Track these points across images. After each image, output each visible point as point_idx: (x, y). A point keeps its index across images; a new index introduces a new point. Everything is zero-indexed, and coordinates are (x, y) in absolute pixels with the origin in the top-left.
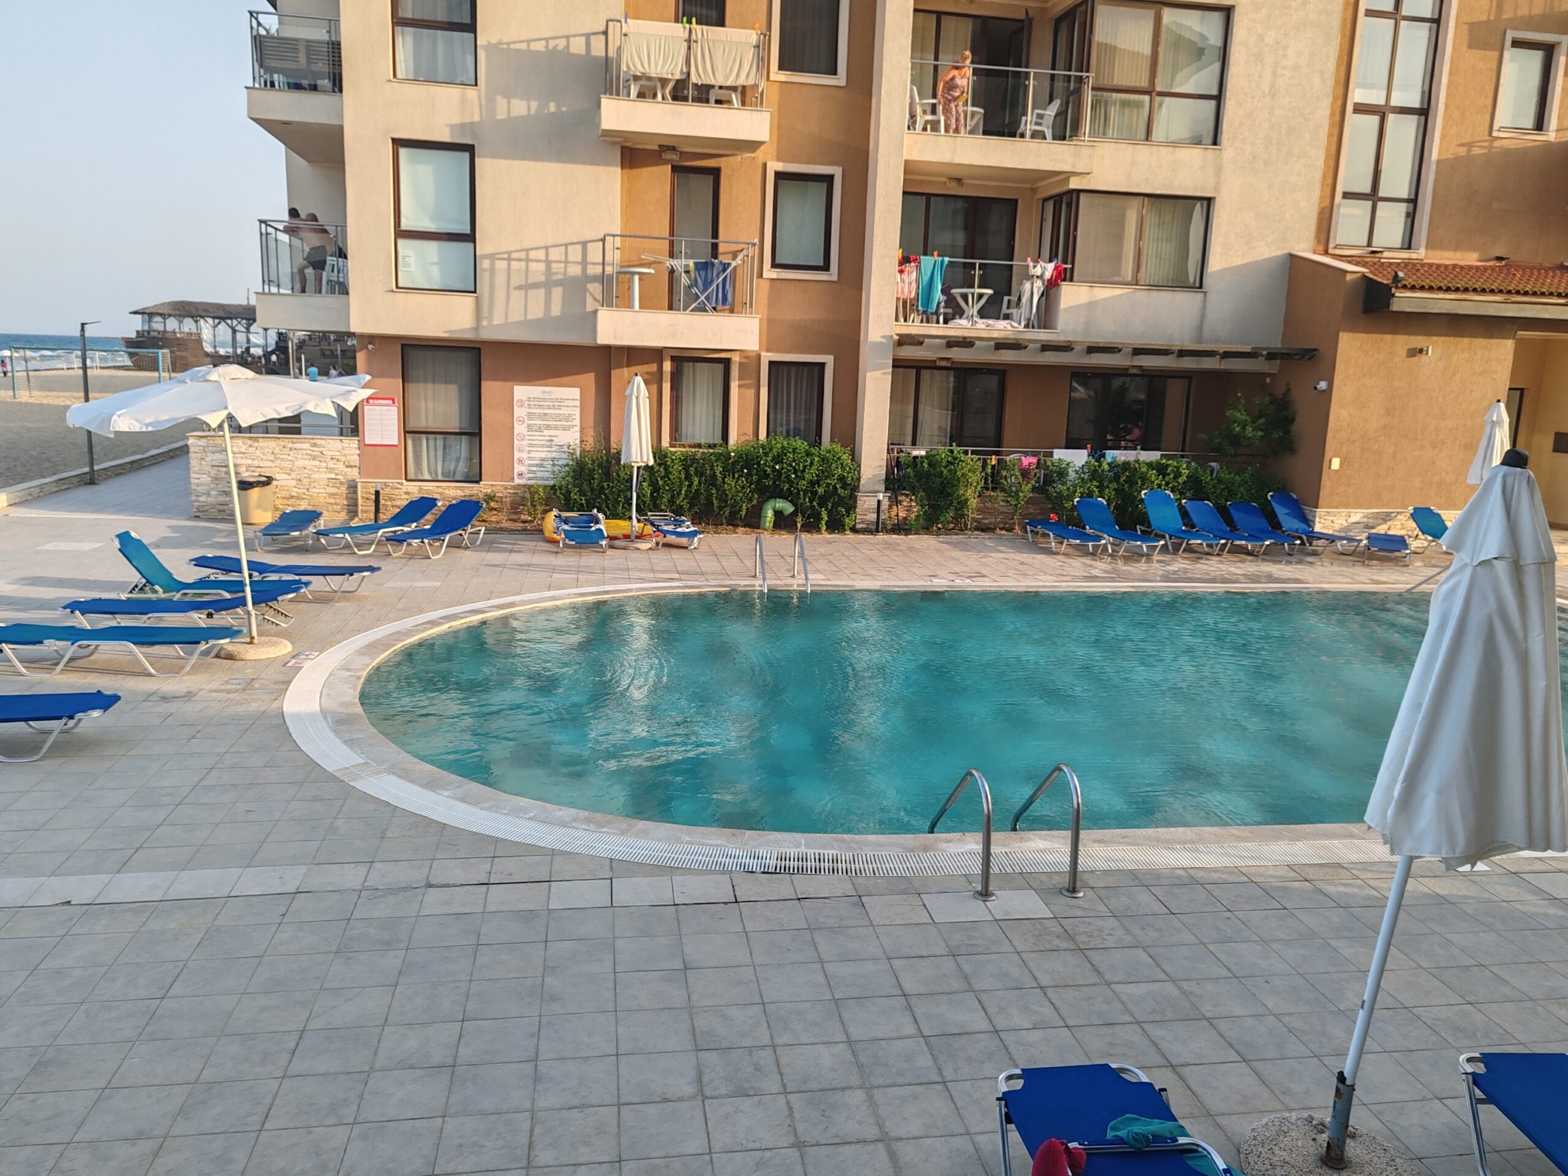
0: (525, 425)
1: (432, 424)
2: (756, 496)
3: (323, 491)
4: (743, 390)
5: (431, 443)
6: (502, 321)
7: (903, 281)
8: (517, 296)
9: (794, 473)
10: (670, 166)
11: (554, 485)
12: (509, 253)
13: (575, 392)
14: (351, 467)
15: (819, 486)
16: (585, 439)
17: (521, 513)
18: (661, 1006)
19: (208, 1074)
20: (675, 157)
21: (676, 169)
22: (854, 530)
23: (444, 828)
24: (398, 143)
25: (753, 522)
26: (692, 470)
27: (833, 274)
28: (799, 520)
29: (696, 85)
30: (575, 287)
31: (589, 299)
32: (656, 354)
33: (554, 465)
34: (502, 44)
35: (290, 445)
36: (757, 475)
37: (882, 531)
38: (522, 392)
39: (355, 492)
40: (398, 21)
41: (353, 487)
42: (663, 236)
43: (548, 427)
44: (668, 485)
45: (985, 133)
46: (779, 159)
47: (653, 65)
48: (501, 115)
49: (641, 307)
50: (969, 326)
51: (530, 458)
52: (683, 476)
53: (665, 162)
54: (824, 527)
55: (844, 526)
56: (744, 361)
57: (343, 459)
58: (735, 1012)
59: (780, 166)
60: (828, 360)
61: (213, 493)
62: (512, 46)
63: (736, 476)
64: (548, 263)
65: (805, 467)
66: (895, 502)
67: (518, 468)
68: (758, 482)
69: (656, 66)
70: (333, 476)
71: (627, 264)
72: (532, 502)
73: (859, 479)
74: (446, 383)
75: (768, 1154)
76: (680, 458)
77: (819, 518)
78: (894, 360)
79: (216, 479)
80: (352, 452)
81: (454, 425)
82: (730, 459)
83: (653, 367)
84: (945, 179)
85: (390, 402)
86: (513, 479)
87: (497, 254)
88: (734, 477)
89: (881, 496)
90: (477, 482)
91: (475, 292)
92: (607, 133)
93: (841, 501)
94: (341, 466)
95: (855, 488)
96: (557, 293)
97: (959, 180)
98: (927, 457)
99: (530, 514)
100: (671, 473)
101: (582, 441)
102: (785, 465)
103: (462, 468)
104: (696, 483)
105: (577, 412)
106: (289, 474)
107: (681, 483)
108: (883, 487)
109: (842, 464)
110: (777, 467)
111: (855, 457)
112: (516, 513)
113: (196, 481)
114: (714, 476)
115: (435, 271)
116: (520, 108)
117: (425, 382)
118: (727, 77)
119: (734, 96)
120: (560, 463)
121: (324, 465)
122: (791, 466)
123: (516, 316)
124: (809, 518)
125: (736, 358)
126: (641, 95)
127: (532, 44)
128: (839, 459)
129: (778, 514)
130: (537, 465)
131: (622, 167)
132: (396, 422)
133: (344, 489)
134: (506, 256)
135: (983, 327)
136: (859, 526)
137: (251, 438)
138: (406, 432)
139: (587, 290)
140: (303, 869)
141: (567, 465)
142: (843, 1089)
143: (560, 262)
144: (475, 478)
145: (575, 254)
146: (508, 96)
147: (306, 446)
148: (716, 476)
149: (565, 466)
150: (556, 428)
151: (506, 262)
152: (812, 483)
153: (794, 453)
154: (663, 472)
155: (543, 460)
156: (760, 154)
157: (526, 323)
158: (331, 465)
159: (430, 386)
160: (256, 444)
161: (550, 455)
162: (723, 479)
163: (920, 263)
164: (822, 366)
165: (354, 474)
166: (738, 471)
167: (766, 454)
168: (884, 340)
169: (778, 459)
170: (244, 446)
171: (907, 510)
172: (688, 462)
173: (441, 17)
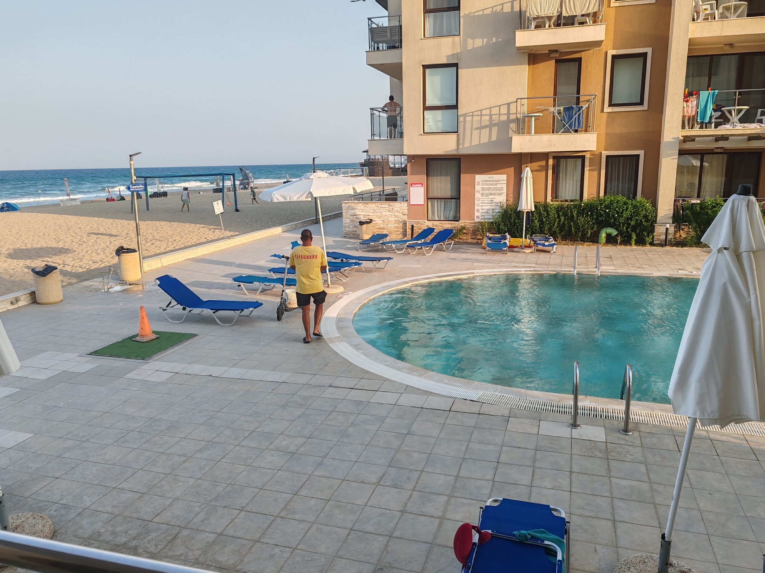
0: (480, 193)
1: (439, 195)
2: (595, 226)
3: (393, 225)
4: (592, 172)
5: (439, 203)
6: (469, 145)
7: (688, 106)
8: (476, 133)
9: (617, 214)
10: (554, 60)
11: (493, 222)
12: (473, 112)
13: (504, 177)
14: (404, 215)
15: (631, 221)
16: (509, 199)
17: (477, 235)
18: (386, 447)
19: (216, 440)
20: (556, 55)
21: (557, 61)
22: (652, 244)
23: (351, 365)
24: (425, 67)
25: (594, 239)
26: (561, 213)
27: (645, 107)
28: (619, 239)
29: (565, 17)
30: (504, 126)
31: (510, 131)
32: (545, 156)
33: (493, 212)
34: (472, 13)
35: (380, 206)
36: (596, 215)
37: (669, 245)
38: (479, 178)
39: (406, 226)
40: (427, 11)
41: (405, 224)
42: (550, 96)
43: (491, 194)
44: (548, 221)
45: (748, 15)
46: (614, 49)
47: (543, 11)
48: (470, 47)
49: (535, 133)
50: (731, 128)
51: (482, 209)
52: (556, 216)
53: (552, 59)
54: (634, 243)
55: (645, 242)
56: (592, 157)
57: (401, 211)
58: (416, 455)
59: (614, 52)
60: (641, 153)
61: (351, 226)
62: (476, 14)
63: (585, 216)
64: (491, 115)
65: (623, 210)
66: (678, 229)
67: (476, 214)
68: (597, 219)
69: (544, 11)
70: (397, 219)
71: (531, 112)
72: (482, 230)
73: (656, 217)
74: (446, 176)
75: (388, 511)
76: (555, 207)
77: (630, 238)
78: (679, 150)
79: (352, 221)
80: (405, 208)
81: (448, 194)
82: (581, 207)
83: (543, 163)
84: (722, 46)
85: (421, 185)
86: (474, 220)
87: (467, 114)
88: (583, 217)
89: (668, 226)
90: (458, 221)
91: (457, 132)
92: (519, 48)
93: (645, 229)
94: (400, 214)
95: (655, 221)
96: (495, 130)
97: (731, 45)
98: (700, 204)
99: (481, 236)
100: (549, 215)
101: (507, 200)
102: (612, 210)
103: (452, 214)
104: (562, 220)
105: (505, 186)
106: (380, 218)
107: (555, 219)
108: (671, 221)
109: (645, 208)
110: (607, 211)
111: (655, 204)
112: (475, 235)
113: (345, 222)
114: (573, 216)
115: (440, 124)
116: (479, 42)
117: (437, 176)
118: (582, 10)
119: (587, 19)
120: (496, 211)
121: (393, 214)
122: (615, 210)
123: (475, 142)
124: (624, 238)
125: (588, 155)
126: (537, 27)
127: (485, 11)
128: (644, 206)
129: (609, 236)
130: (485, 212)
131: (529, 65)
132: (423, 194)
133: (401, 225)
134: (471, 114)
135: (741, 128)
136: (655, 242)
137: (365, 203)
138: (428, 199)
139: (509, 127)
140: (290, 374)
141: (500, 212)
142: (439, 494)
143: (497, 115)
144: (456, 219)
145: (504, 110)
146: (473, 38)
147: (387, 206)
148: (574, 216)
149: (498, 212)
150: (495, 194)
151: (471, 117)
152: (628, 219)
153: (617, 203)
154: (546, 215)
155: (488, 210)
156: (603, 47)
157: (480, 145)
158: (396, 214)
159: (439, 177)
160: (367, 206)
161: (491, 208)
162: (577, 217)
163: (699, 95)
164: (638, 156)
165: (405, 218)
166: (586, 213)
167: (601, 204)
168: (673, 140)
169: (607, 207)
170: (363, 207)
171: (687, 234)
172: (559, 209)
173: (445, 6)
